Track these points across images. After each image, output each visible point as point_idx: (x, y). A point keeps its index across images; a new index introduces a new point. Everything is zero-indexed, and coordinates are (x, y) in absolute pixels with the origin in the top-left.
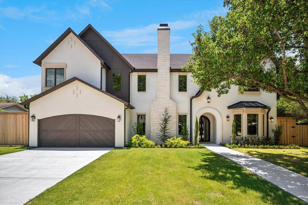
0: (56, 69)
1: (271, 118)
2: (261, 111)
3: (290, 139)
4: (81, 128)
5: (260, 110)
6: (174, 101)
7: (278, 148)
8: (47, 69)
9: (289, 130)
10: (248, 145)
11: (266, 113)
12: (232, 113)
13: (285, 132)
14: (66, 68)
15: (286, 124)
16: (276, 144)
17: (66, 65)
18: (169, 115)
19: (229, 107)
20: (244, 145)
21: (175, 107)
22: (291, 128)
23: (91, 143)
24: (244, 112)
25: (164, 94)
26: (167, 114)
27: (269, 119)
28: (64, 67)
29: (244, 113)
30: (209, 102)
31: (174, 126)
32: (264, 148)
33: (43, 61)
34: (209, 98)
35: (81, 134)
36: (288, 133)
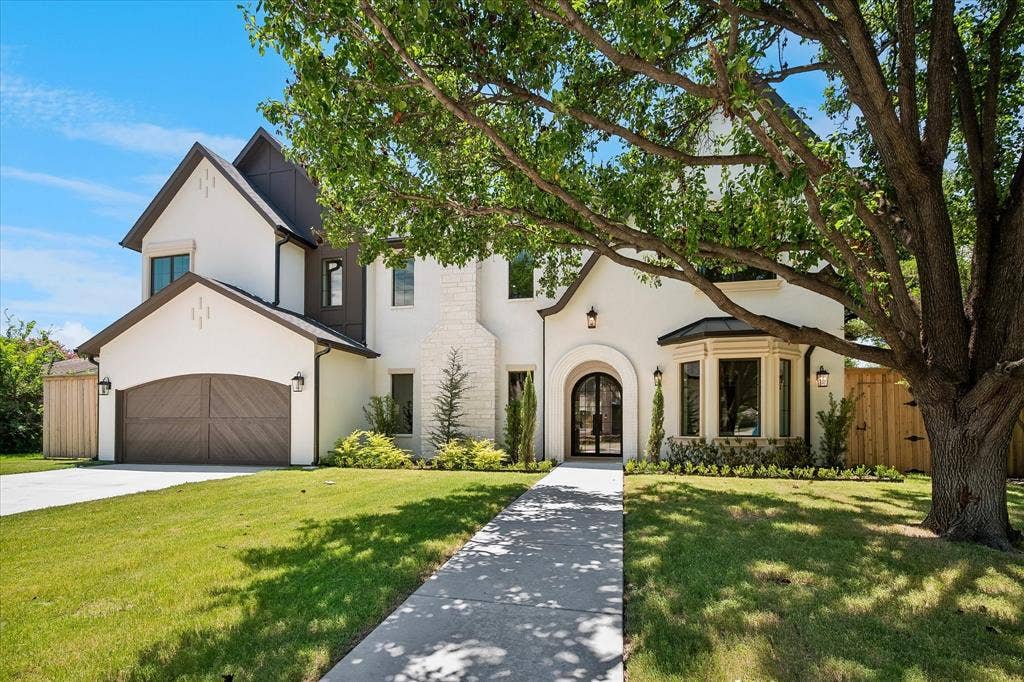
0: (172, 257)
1: (822, 372)
2: (774, 348)
3: (898, 447)
4: (212, 410)
5: (765, 344)
6: (488, 330)
7: (810, 476)
8: (153, 260)
9: (897, 417)
10: (694, 466)
11: (803, 355)
12: (673, 357)
13: (880, 423)
14: (194, 253)
15: (884, 391)
16: (831, 463)
17: (194, 244)
18: (462, 371)
19: (664, 340)
20: (679, 466)
21: (490, 346)
22: (901, 406)
23: (237, 454)
24: (709, 353)
25: (458, 308)
26: (459, 368)
27: (813, 376)
28: (190, 251)
29: (709, 356)
30: (592, 327)
31: (488, 405)
32: (755, 476)
33: (146, 240)
34: (592, 314)
35: (212, 428)
36: (892, 426)
